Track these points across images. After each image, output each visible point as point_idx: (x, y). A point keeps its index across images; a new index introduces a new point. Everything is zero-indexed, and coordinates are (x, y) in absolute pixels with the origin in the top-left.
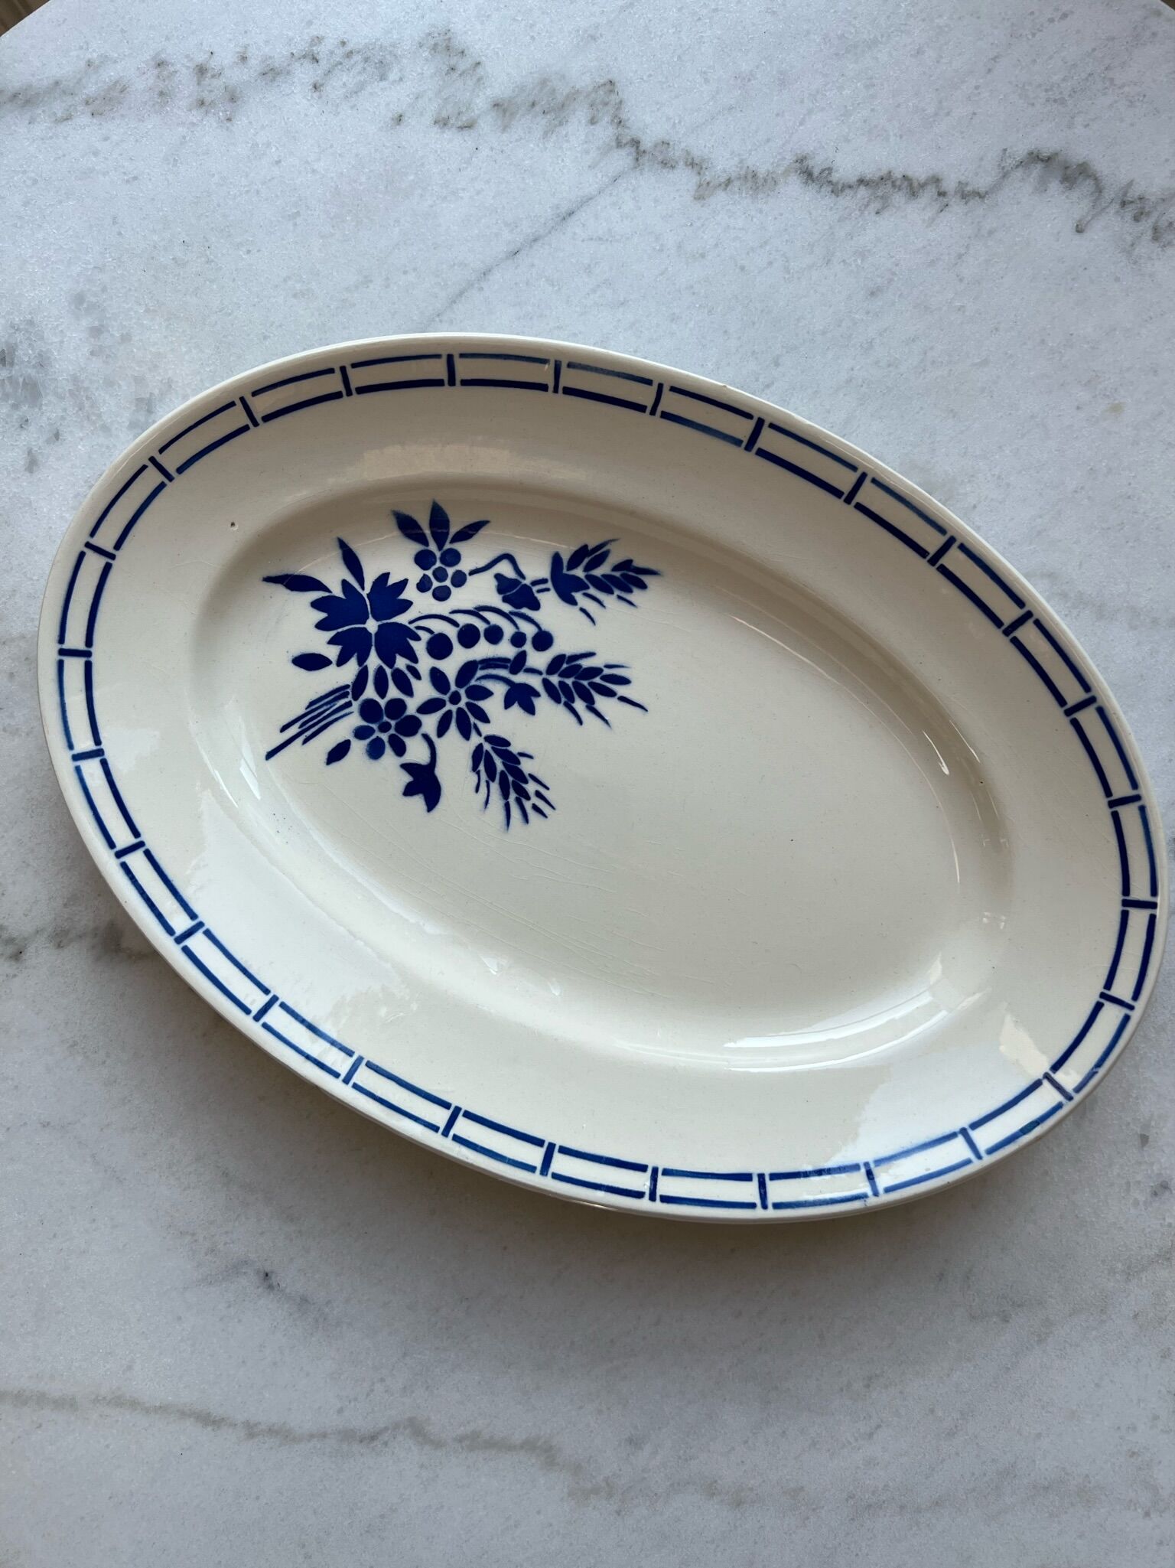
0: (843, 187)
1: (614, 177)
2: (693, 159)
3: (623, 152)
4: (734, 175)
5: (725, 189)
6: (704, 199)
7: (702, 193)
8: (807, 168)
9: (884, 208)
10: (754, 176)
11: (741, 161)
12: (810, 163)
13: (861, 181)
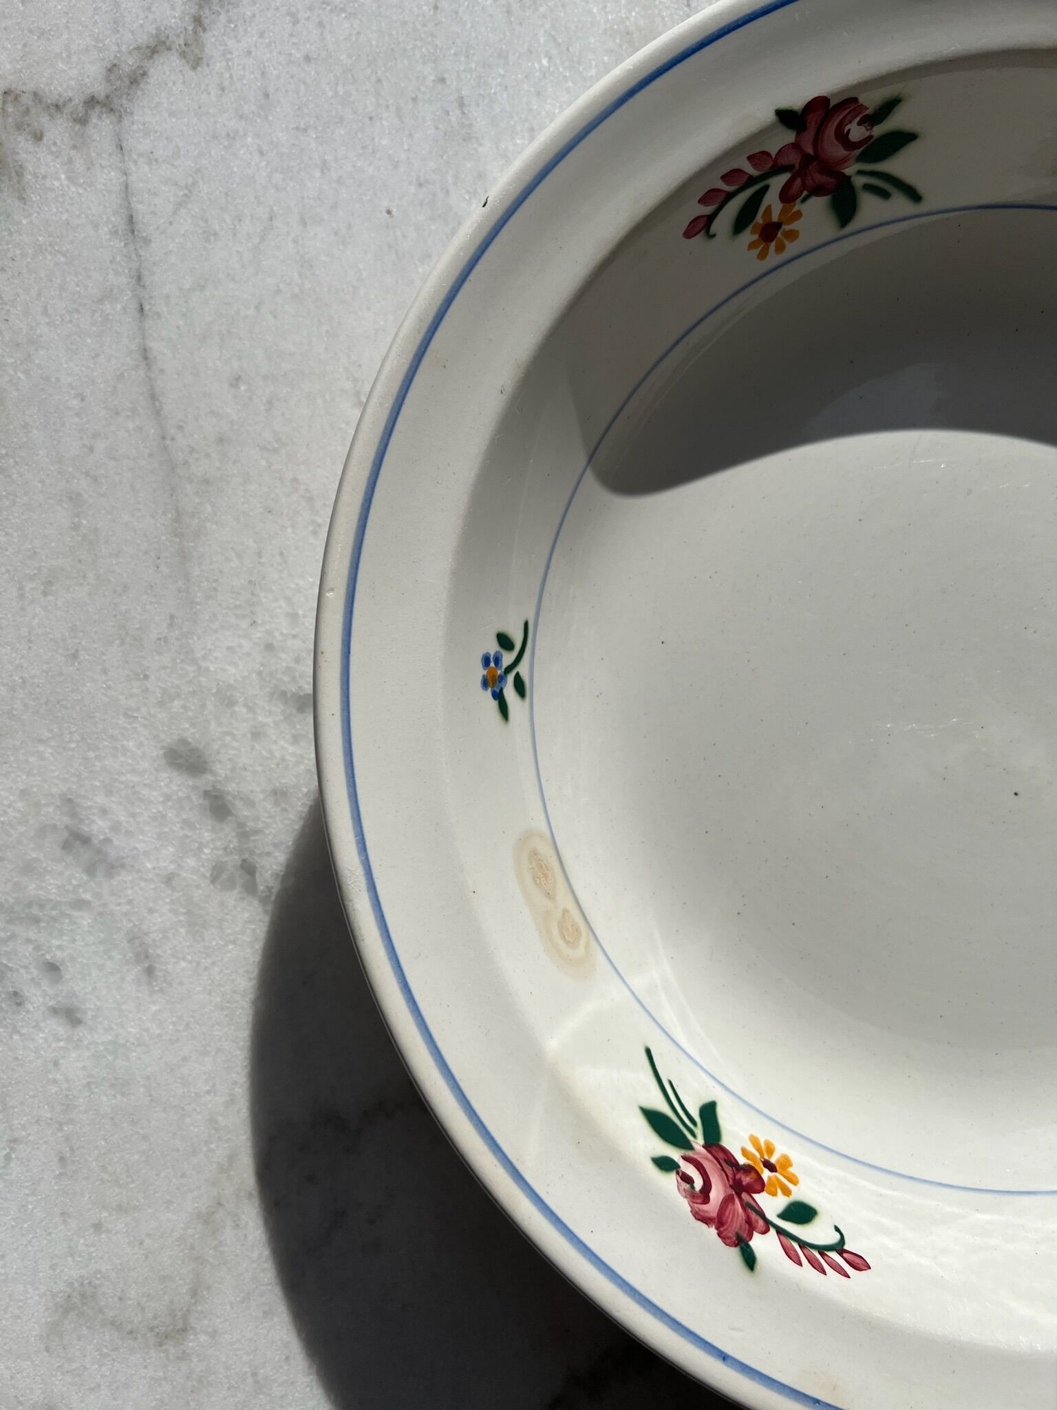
1: (117, 147)
2: (148, 47)
3: (94, 121)
4: (193, 10)
5: (204, 30)
6: (201, 59)
7: (195, 59)
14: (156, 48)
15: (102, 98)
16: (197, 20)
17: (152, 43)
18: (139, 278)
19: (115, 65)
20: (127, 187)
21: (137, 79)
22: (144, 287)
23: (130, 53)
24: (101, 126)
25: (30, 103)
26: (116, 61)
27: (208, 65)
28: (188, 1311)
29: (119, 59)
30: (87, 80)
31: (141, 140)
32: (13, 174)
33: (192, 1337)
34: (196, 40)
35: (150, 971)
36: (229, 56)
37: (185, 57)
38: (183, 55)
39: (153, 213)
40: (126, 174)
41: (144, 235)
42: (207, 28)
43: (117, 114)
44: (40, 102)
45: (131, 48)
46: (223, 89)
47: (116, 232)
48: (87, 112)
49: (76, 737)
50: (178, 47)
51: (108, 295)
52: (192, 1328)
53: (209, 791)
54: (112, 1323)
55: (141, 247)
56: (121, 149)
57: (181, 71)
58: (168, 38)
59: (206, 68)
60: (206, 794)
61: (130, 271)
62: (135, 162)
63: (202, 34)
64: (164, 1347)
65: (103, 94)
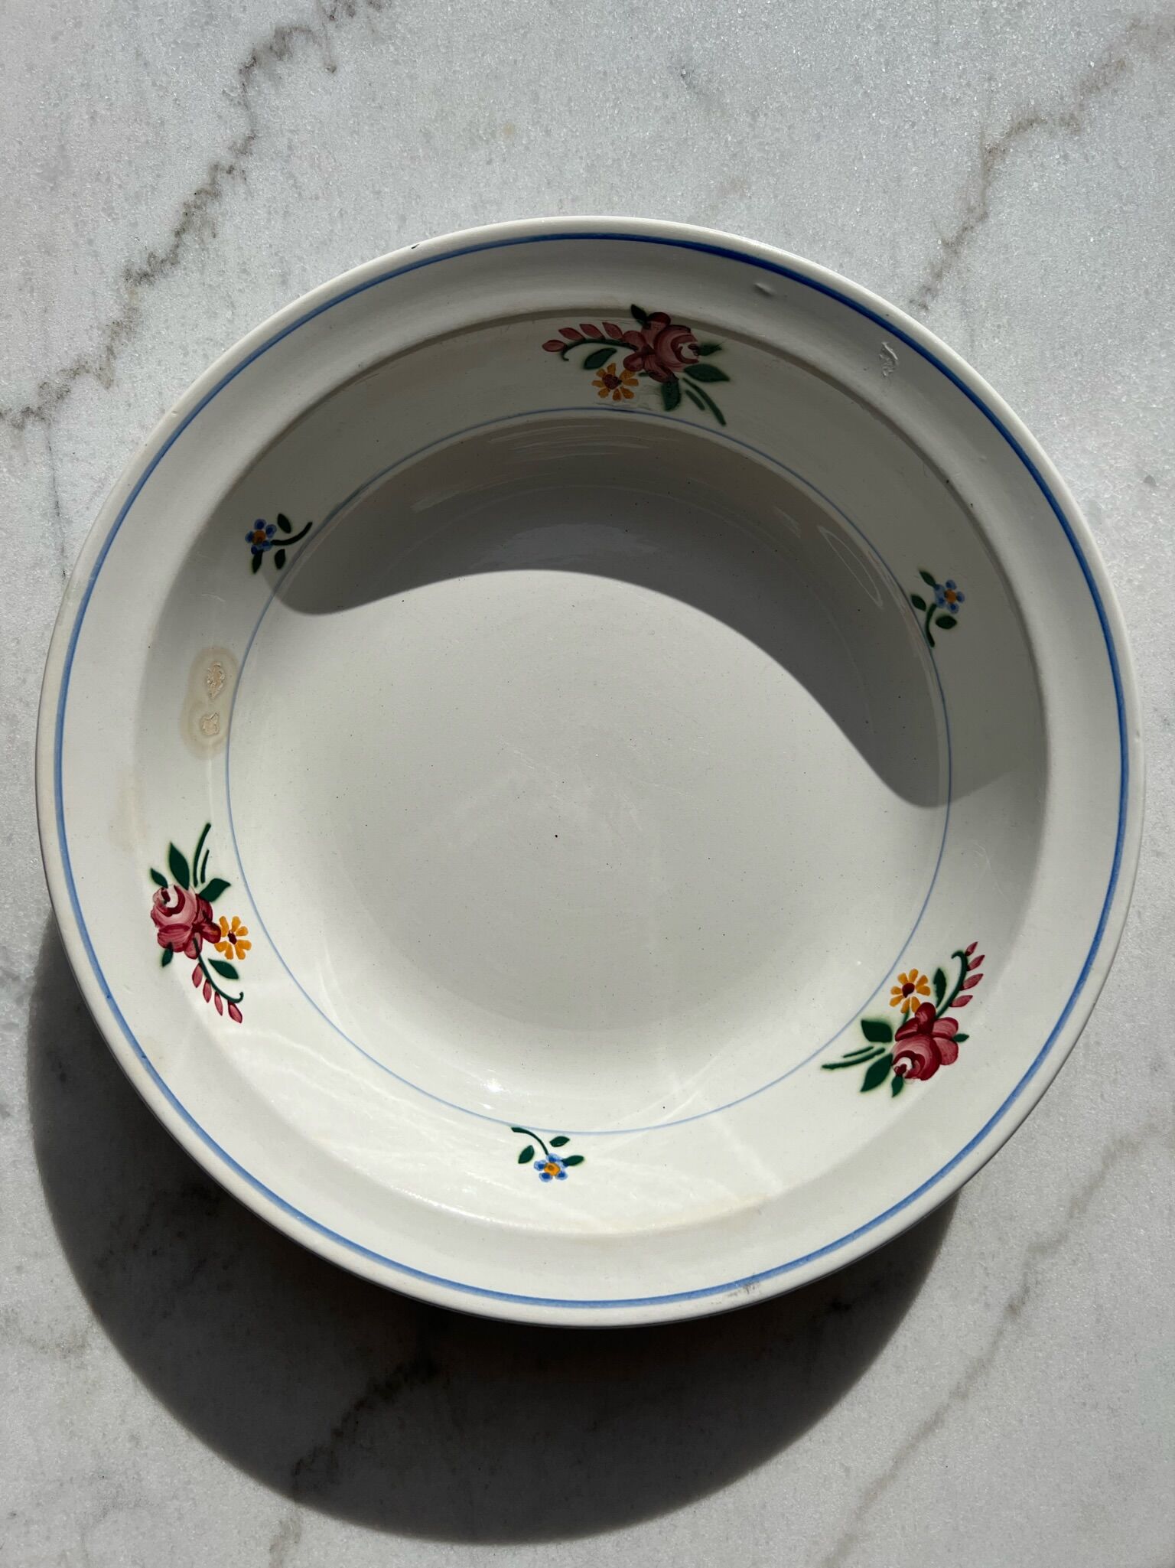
14: (77, 371)
15: (35, 409)
16: (110, 350)
17: (75, 367)
18: (63, 551)
19: (45, 383)
20: (54, 480)
21: (62, 395)
22: (66, 557)
23: (57, 373)
24: (34, 430)
26: (46, 381)
27: (118, 386)
28: (86, 1332)
29: (48, 378)
30: (23, 394)
31: (66, 443)
33: (88, 1352)
34: (109, 366)
35: (63, 1078)
36: (135, 380)
37: (100, 379)
38: (99, 377)
39: (74, 500)
40: (53, 469)
41: (67, 517)
42: (118, 356)
43: (48, 422)
45: (59, 370)
46: (129, 405)
47: (46, 514)
48: (23, 419)
49: (10, 900)
50: (94, 370)
51: (38, 563)
52: (89, 1345)
54: (29, 1341)
55: (64, 526)
56: (50, 450)
57: (97, 390)
58: (87, 363)
59: (116, 388)
61: (56, 544)
62: (61, 460)
64: (68, 1359)
65: (36, 406)
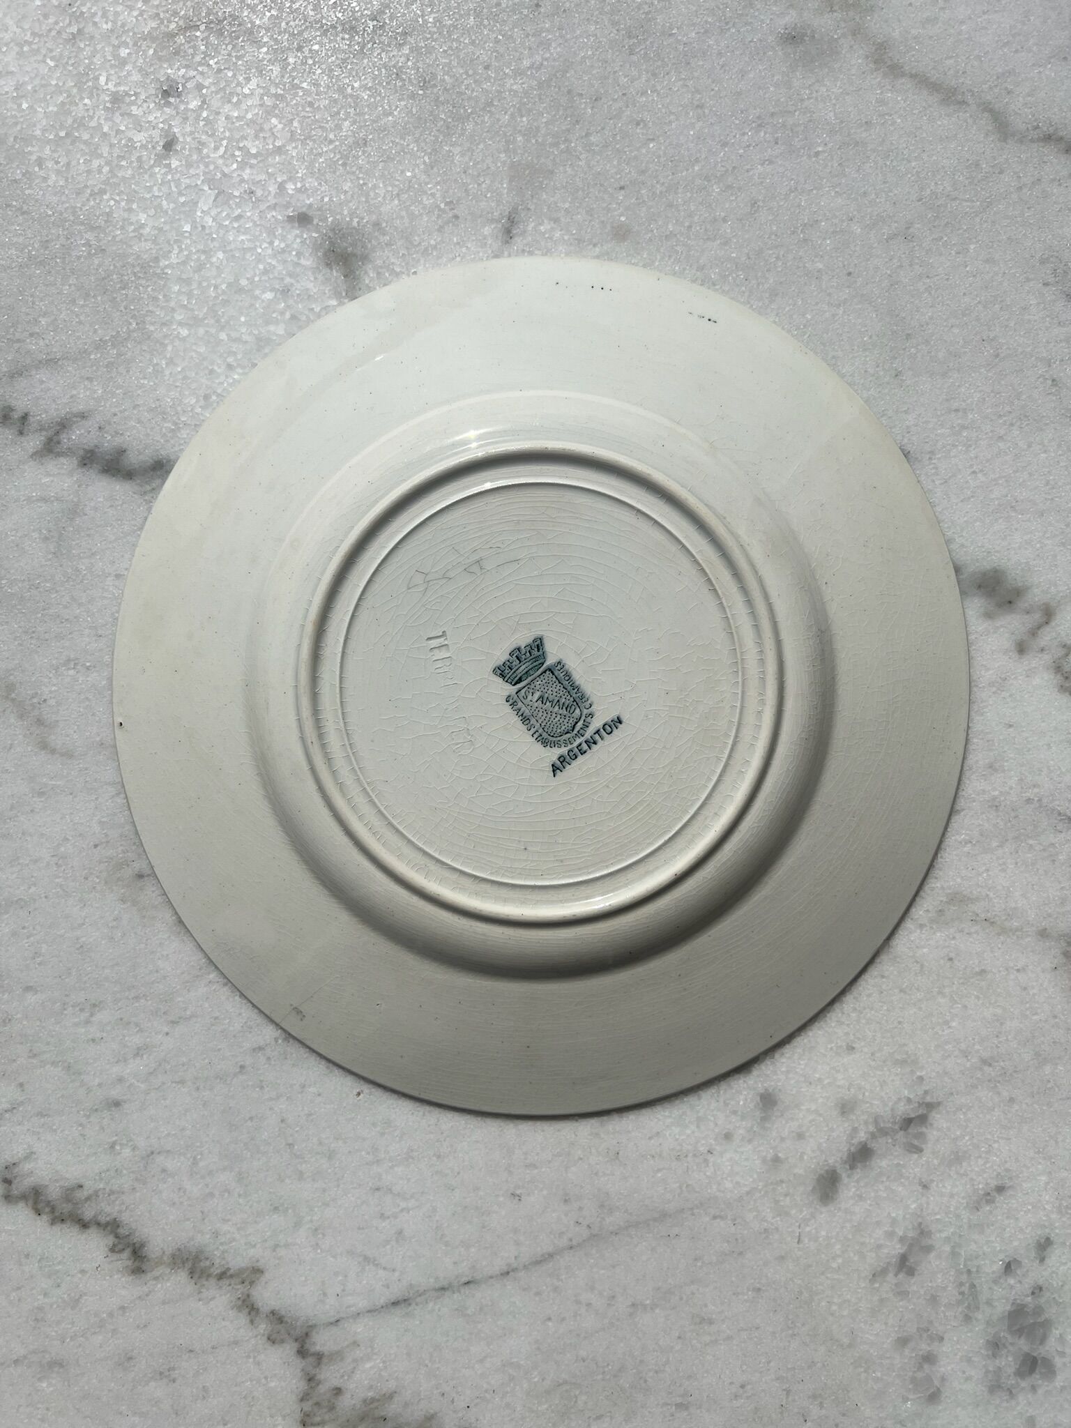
0: (106, 1227)
1: (336, 1325)
2: (249, 1314)
3: (318, 1348)
4: (213, 1281)
5: (229, 1269)
6: (253, 1268)
7: (254, 1273)
8: (135, 1260)
9: (72, 1189)
10: (192, 1273)
11: (200, 1292)
12: (129, 1263)
13: (84, 1225)
25: (310, 1403)
32: (372, 1406)
44: (308, 1394)
53: (850, 1166)
60: (852, 1167)
63: (232, 1271)
